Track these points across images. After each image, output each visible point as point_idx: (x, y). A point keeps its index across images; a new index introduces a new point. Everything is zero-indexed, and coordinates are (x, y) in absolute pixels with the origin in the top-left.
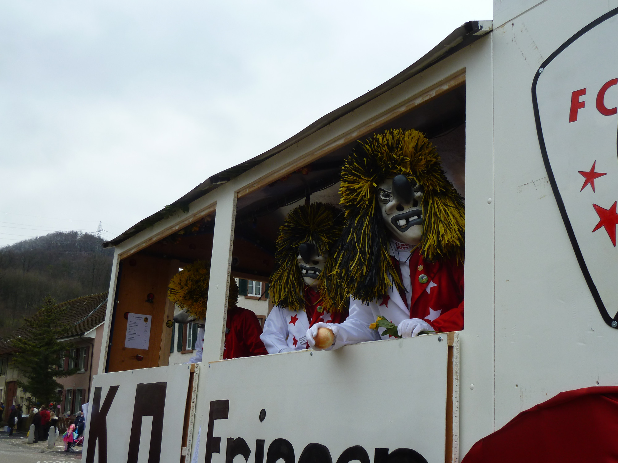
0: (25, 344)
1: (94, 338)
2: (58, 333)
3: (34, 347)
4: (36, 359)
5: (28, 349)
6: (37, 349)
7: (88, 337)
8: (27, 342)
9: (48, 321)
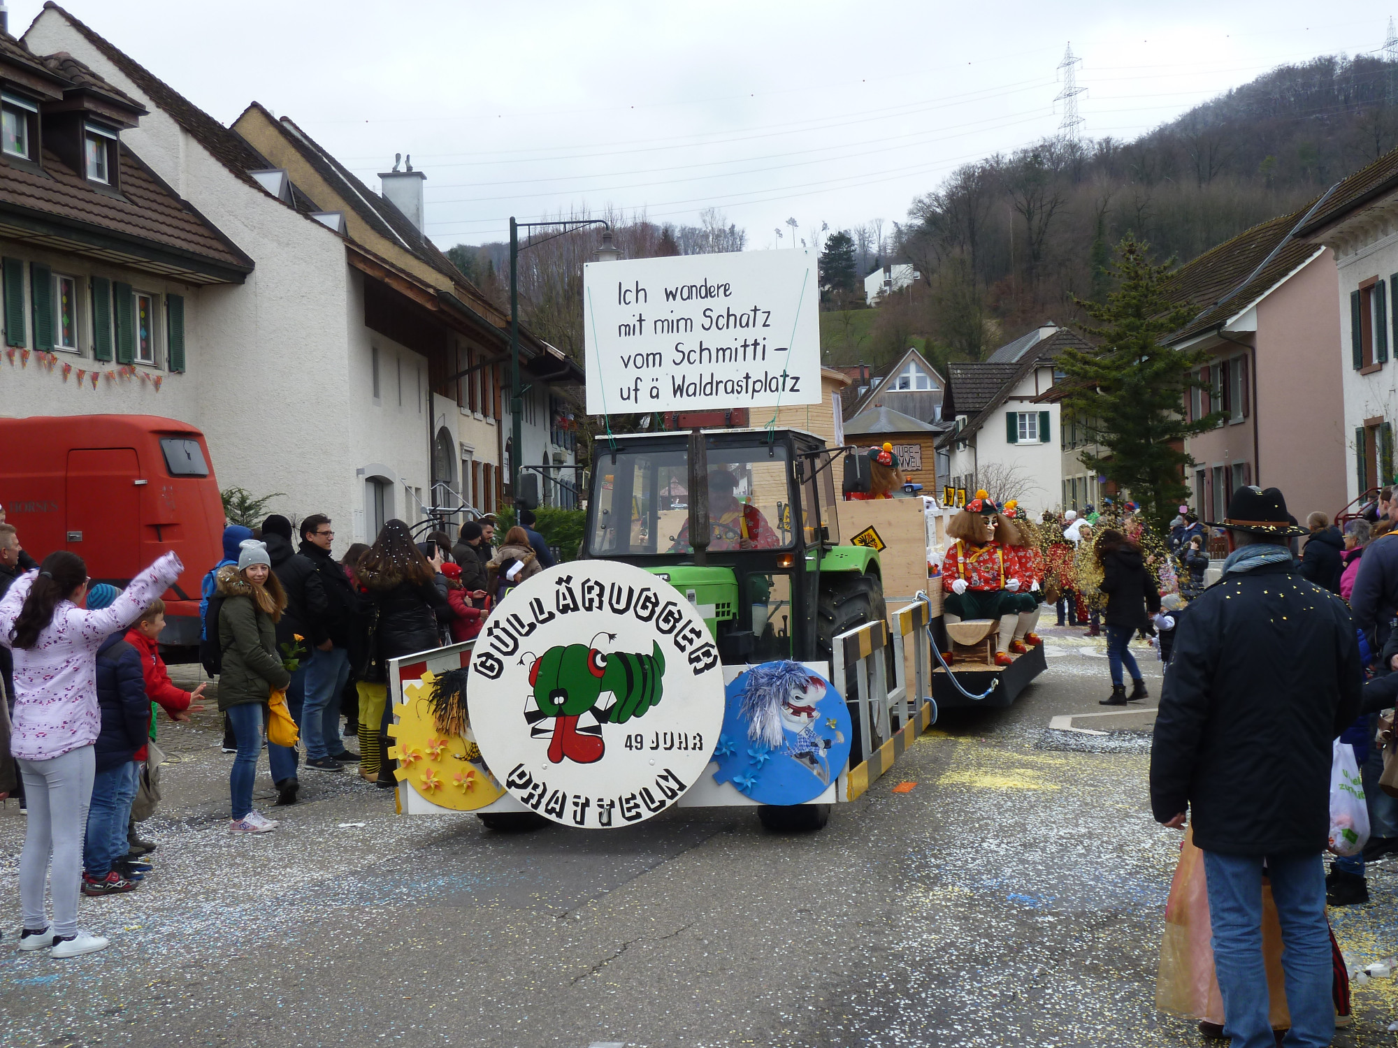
0: (1086, 363)
1: (1252, 334)
2: (1159, 328)
3: (1104, 368)
4: (1111, 398)
5: (1091, 374)
6: (1114, 374)
7: (1236, 330)
8: (1089, 357)
9: (1134, 301)
